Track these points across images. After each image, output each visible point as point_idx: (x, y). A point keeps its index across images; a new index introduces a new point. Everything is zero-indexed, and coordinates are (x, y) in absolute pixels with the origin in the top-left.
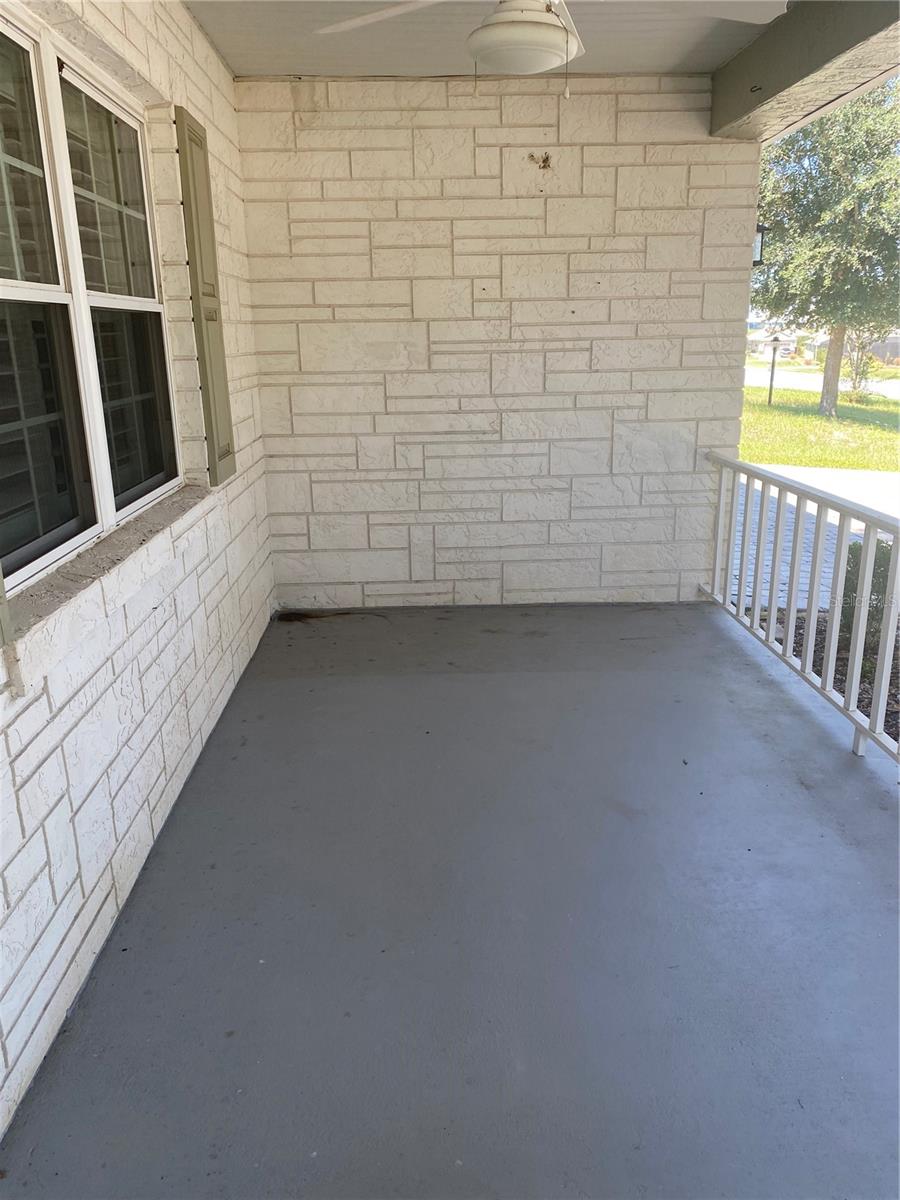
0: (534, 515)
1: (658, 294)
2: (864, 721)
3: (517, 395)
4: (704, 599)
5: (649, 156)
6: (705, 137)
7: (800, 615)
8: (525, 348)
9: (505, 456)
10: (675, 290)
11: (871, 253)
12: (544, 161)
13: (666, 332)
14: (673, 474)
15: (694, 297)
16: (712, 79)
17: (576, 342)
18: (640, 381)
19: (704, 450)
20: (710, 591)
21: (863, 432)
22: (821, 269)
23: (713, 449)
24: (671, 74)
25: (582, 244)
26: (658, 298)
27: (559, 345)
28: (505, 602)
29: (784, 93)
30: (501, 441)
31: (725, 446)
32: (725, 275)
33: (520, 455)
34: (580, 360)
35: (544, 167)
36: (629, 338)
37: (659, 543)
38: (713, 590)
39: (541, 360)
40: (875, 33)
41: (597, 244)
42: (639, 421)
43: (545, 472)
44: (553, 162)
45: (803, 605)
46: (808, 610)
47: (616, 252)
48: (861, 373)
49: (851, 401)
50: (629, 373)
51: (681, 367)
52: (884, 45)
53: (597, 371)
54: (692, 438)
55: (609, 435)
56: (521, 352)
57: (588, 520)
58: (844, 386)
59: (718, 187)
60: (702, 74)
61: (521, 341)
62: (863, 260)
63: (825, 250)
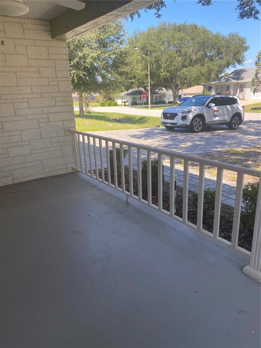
0: (19, 154)
1: (45, 85)
2: (129, 193)
3: (7, 117)
4: (74, 171)
5: (35, 43)
6: (51, 39)
7: (100, 171)
8: (6, 102)
9: (6, 136)
10: (50, 83)
11: (85, 73)
12: (2, 43)
13: (50, 96)
14: (59, 137)
15: (56, 85)
16: (50, 22)
17: (23, 100)
18: (45, 110)
19: (66, 129)
20: (76, 168)
21: (93, 121)
22: (73, 77)
23: (69, 129)
24: (38, 19)
25: (19, 69)
26: (46, 86)
27: (18, 100)
28: (14, 183)
29: (75, 29)
30: (4, 131)
31: (72, 127)
32: (64, 79)
33: (11, 136)
34: (26, 105)
35: (2, 44)
36: (39, 98)
37: (59, 157)
38: (77, 168)
39: (13, 105)
40: (101, 16)
41: (24, 69)
42: (47, 122)
43: (20, 140)
44: (5, 43)
45: (100, 168)
46: (101, 169)
47: (30, 72)
48: (87, 105)
49: (86, 113)
50: (41, 108)
51: (56, 106)
52: (102, 19)
53: (31, 108)
54: (63, 126)
55: (39, 127)
56: (5, 103)
57: (37, 153)
58: (84, 109)
59: (57, 54)
60: (47, 20)
61: (4, 100)
62: (84, 75)
63: (73, 72)
